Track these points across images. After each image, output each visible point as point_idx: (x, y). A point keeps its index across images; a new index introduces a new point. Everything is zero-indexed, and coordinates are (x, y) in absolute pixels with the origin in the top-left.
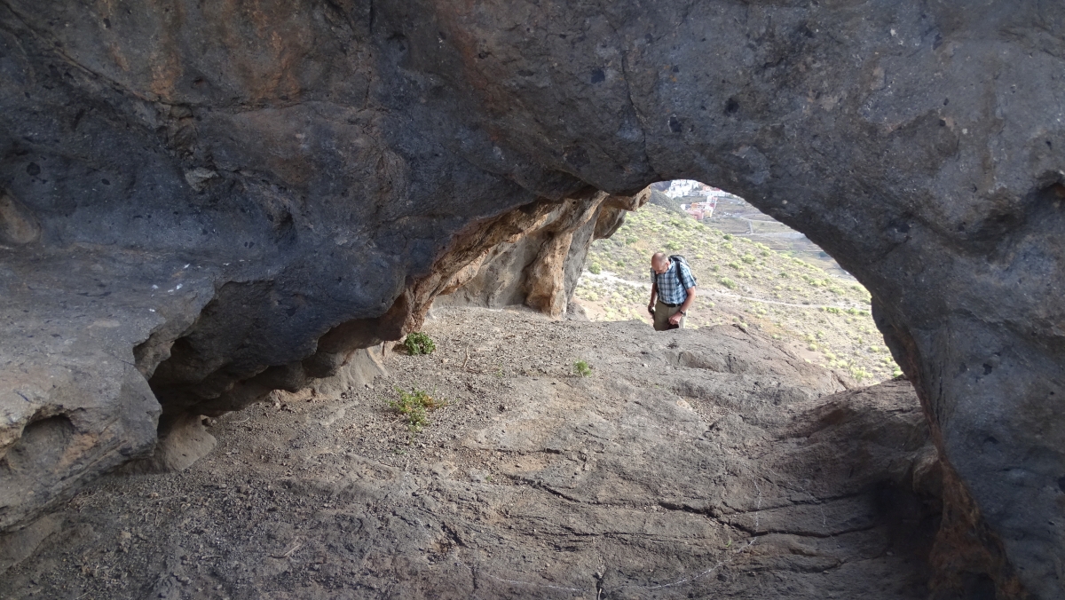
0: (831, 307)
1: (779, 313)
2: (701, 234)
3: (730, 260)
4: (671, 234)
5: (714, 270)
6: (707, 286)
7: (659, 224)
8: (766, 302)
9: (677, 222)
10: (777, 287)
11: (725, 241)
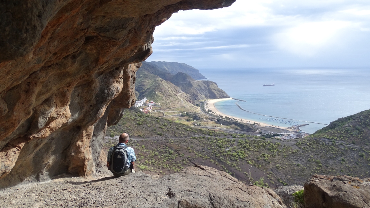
0: (194, 137)
1: (178, 142)
2: (148, 118)
3: (159, 126)
4: (138, 119)
5: (155, 130)
6: (153, 136)
7: (134, 117)
8: (173, 139)
9: (140, 115)
10: (176, 133)
11: (157, 120)
